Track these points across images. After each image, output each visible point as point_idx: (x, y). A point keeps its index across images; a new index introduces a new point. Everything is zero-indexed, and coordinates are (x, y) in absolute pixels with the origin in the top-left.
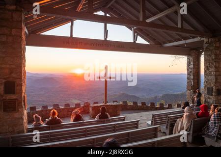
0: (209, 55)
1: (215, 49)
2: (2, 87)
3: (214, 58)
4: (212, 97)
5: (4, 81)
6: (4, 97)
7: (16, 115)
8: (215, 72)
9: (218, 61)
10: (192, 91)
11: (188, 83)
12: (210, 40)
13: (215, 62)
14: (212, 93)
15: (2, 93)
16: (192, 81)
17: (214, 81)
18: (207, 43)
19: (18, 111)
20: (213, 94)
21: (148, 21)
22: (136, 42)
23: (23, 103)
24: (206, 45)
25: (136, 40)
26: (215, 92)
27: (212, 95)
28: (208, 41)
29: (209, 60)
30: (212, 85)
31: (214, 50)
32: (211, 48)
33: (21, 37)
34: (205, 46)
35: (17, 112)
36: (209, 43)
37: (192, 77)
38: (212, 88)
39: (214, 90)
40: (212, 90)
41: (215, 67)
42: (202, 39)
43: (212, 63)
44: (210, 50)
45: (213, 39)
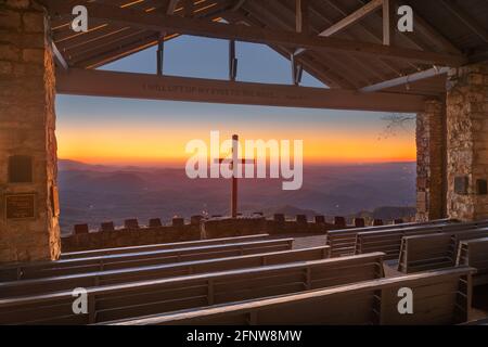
0: (459, 105)
1: (471, 91)
2: (5, 169)
3: (469, 110)
4: (466, 198)
5: (8, 155)
6: (8, 189)
7: (35, 226)
8: (473, 141)
9: (480, 117)
10: (428, 190)
11: (419, 173)
12: (460, 71)
13: (472, 119)
14: (466, 188)
15: (5, 180)
16: (428, 168)
17: (470, 162)
18: (453, 78)
19: (39, 217)
20: (469, 190)
21: (327, 33)
22: (300, 84)
23: (48, 202)
24: (452, 83)
25: (299, 81)
26: (472, 187)
27: (466, 194)
28: (457, 74)
29: (459, 117)
30: (466, 171)
31: (469, 94)
32: (463, 90)
33: (42, 66)
34: (450, 84)
35: (35, 220)
36: (458, 78)
37: (427, 160)
38: (467, 178)
39: (470, 183)
40: (467, 183)
41: (472, 129)
42: (443, 70)
43: (464, 122)
44: (460, 93)
45: (467, 69)
